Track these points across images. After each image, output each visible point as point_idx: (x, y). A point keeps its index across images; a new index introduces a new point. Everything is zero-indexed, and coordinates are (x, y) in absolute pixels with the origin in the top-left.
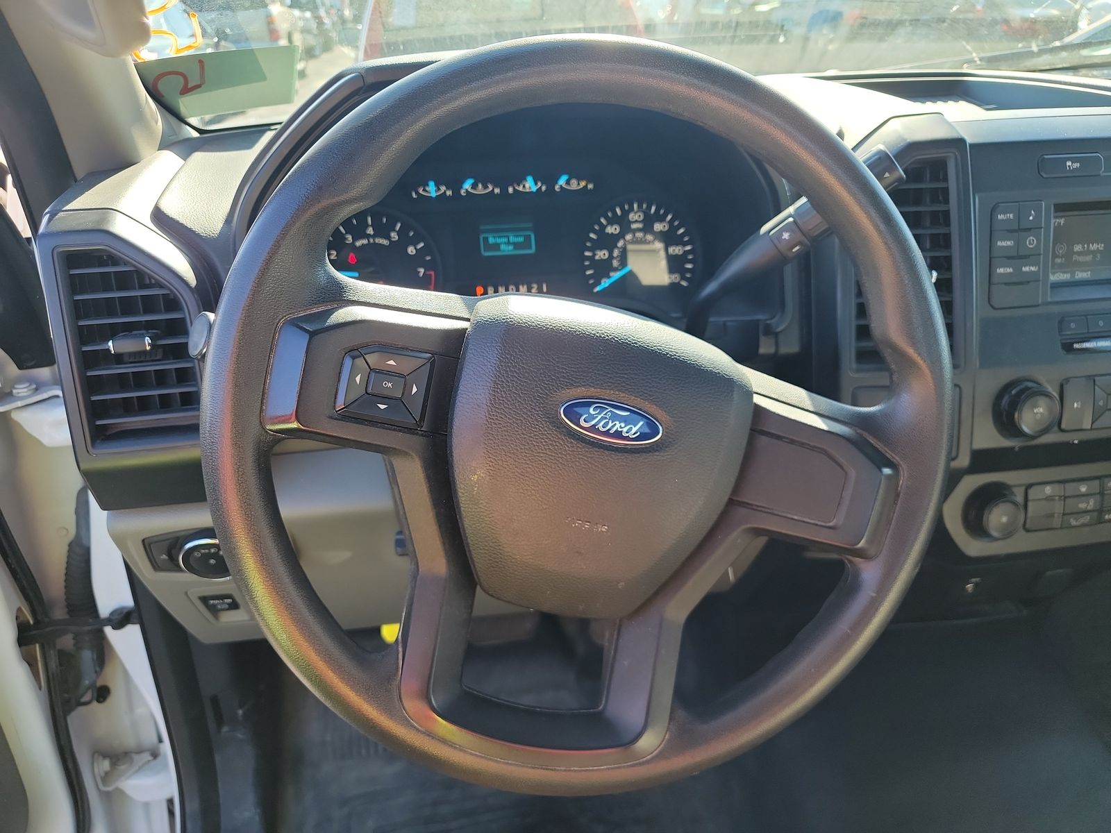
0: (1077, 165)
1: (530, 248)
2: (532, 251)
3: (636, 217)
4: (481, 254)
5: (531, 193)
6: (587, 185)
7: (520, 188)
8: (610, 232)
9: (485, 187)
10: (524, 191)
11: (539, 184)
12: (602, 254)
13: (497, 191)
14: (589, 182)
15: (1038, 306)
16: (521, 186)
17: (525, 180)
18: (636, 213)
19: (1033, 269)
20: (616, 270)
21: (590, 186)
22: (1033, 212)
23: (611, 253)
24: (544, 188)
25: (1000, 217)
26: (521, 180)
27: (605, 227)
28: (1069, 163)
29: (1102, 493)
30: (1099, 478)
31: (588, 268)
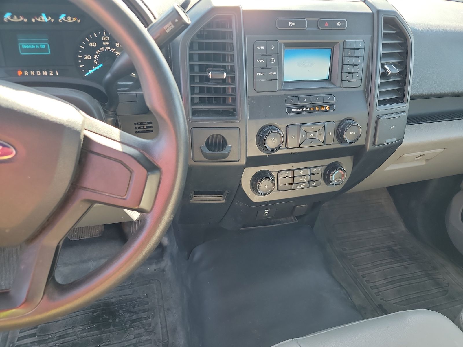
0: (294, 24)
1: (48, 52)
2: (49, 53)
3: (105, 39)
4: (20, 54)
5: (45, 22)
6: (77, 20)
7: (39, 20)
8: (92, 45)
9: (19, 18)
10: (41, 21)
11: (50, 18)
12: (87, 57)
13: (26, 20)
14: (78, 18)
15: (277, 91)
16: (40, 18)
17: (41, 15)
18: (105, 36)
19: (274, 73)
20: (96, 65)
21: (79, 21)
22: (273, 46)
23: (93, 57)
24: (52, 20)
25: (258, 47)
26: (39, 15)
27: (89, 43)
28: (290, 23)
29: (310, 175)
30: (309, 168)
31: (81, 64)
